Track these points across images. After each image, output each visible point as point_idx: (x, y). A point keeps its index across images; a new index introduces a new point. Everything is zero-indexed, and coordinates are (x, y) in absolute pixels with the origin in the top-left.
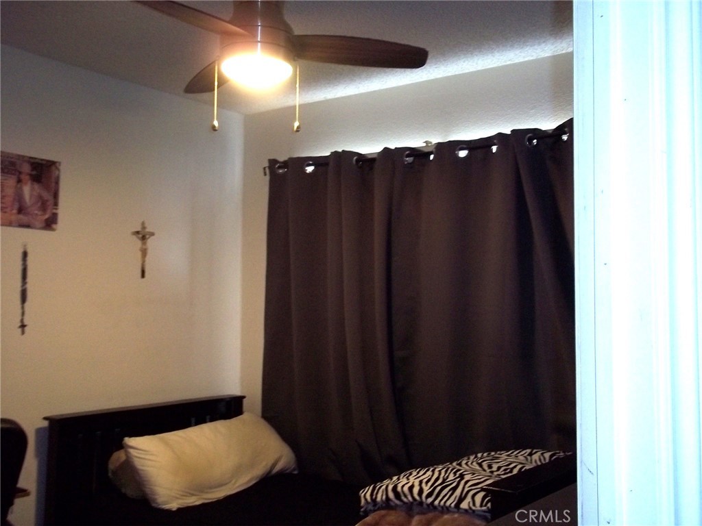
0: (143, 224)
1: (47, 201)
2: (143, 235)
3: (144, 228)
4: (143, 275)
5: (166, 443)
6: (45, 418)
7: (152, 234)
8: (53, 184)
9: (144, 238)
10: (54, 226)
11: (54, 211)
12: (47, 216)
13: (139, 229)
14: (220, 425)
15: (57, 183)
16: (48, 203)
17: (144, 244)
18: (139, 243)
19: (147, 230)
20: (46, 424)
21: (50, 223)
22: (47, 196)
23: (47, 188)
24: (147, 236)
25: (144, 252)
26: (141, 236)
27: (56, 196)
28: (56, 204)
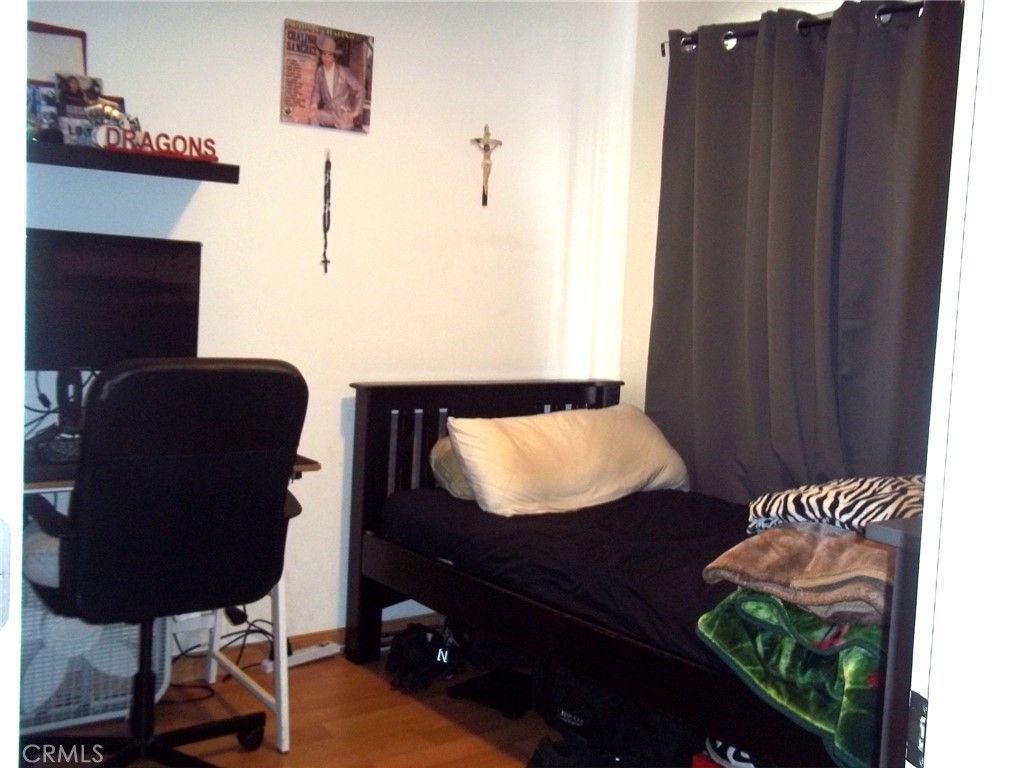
0: (486, 129)
1: (357, 92)
2: (486, 146)
3: (487, 134)
4: (485, 202)
5: (504, 431)
6: (352, 385)
7: (499, 143)
8: (365, 68)
9: (487, 148)
10: (365, 127)
11: (366, 107)
12: (356, 114)
13: (481, 135)
14: (582, 415)
15: (370, 67)
16: (358, 96)
17: (487, 157)
18: (480, 155)
19: (491, 138)
20: (353, 393)
21: (360, 123)
22: (355, 85)
23: (356, 73)
24: (491, 147)
25: (487, 169)
26: (482, 146)
27: (368, 85)
28: (368, 97)
